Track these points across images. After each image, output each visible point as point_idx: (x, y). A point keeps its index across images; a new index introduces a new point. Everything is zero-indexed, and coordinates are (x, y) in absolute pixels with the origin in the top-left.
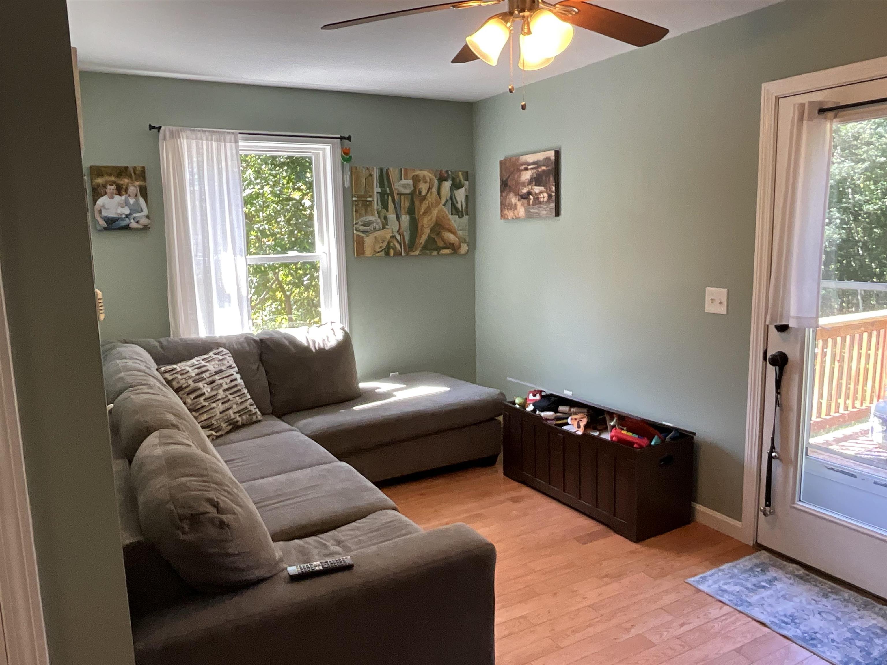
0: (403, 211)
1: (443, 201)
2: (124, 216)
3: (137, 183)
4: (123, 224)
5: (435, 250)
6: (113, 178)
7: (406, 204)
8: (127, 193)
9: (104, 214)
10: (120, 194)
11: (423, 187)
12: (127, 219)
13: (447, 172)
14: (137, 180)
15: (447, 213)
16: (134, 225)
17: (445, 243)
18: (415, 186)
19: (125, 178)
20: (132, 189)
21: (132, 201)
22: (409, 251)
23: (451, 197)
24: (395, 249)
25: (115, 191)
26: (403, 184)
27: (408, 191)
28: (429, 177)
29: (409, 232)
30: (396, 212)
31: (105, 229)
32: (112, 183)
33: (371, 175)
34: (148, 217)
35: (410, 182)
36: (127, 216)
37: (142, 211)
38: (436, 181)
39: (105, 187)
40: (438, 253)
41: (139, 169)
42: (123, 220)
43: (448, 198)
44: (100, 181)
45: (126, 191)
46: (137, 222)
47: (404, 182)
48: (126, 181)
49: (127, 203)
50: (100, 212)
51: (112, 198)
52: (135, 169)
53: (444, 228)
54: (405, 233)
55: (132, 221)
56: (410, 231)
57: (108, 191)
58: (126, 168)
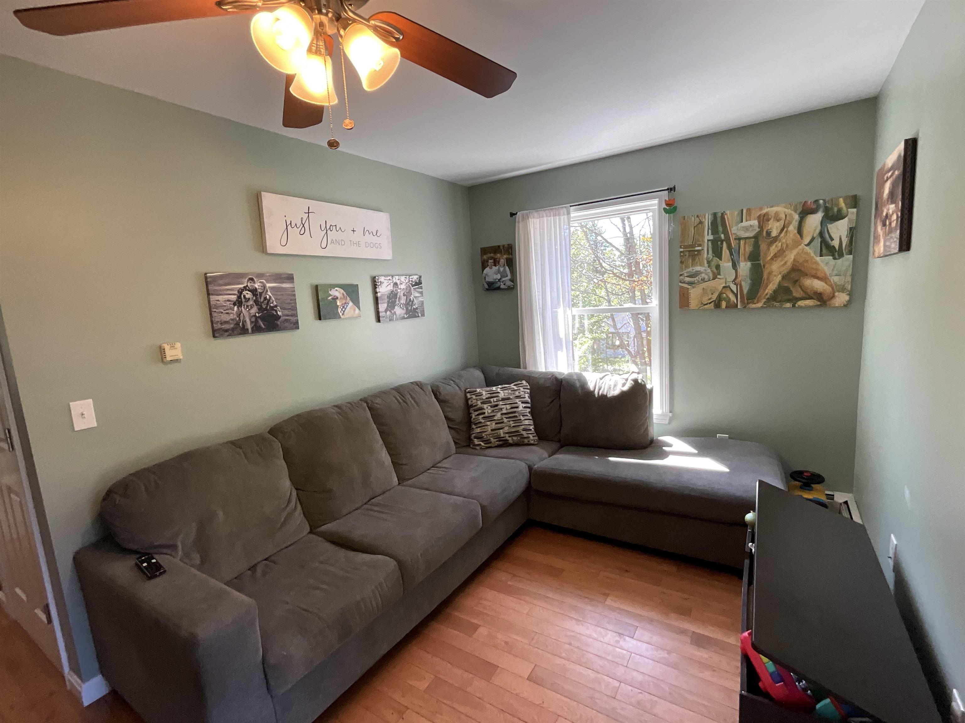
0: (742, 258)
1: (807, 240)
2: (497, 280)
3: (505, 256)
4: (497, 285)
5: (789, 301)
6: (492, 255)
7: (746, 248)
8: (499, 265)
9: (487, 280)
10: (495, 266)
11: (774, 228)
12: (499, 282)
13: (816, 201)
14: (504, 254)
15: (812, 255)
16: (502, 286)
17: (805, 293)
18: (761, 227)
19: (498, 253)
20: (502, 261)
21: (502, 269)
22: (748, 303)
23: (821, 234)
24: (728, 300)
25: (493, 264)
26: (743, 227)
27: (751, 234)
28: (785, 213)
29: (749, 281)
30: (732, 260)
31: (487, 290)
32: (491, 258)
33: (701, 222)
34: (510, 280)
35: (755, 223)
36: (499, 280)
37: (507, 276)
38: (796, 217)
39: (487, 261)
40: (794, 306)
41: (506, 246)
42: (496, 282)
43: (815, 235)
44: (485, 257)
45: (499, 263)
46: (504, 284)
47: (745, 224)
48: (499, 255)
49: (499, 271)
50: (485, 279)
51: (491, 268)
52: (504, 246)
53: (806, 275)
54: (743, 283)
55: (502, 283)
56: (751, 279)
57: (489, 264)
58: (499, 246)
